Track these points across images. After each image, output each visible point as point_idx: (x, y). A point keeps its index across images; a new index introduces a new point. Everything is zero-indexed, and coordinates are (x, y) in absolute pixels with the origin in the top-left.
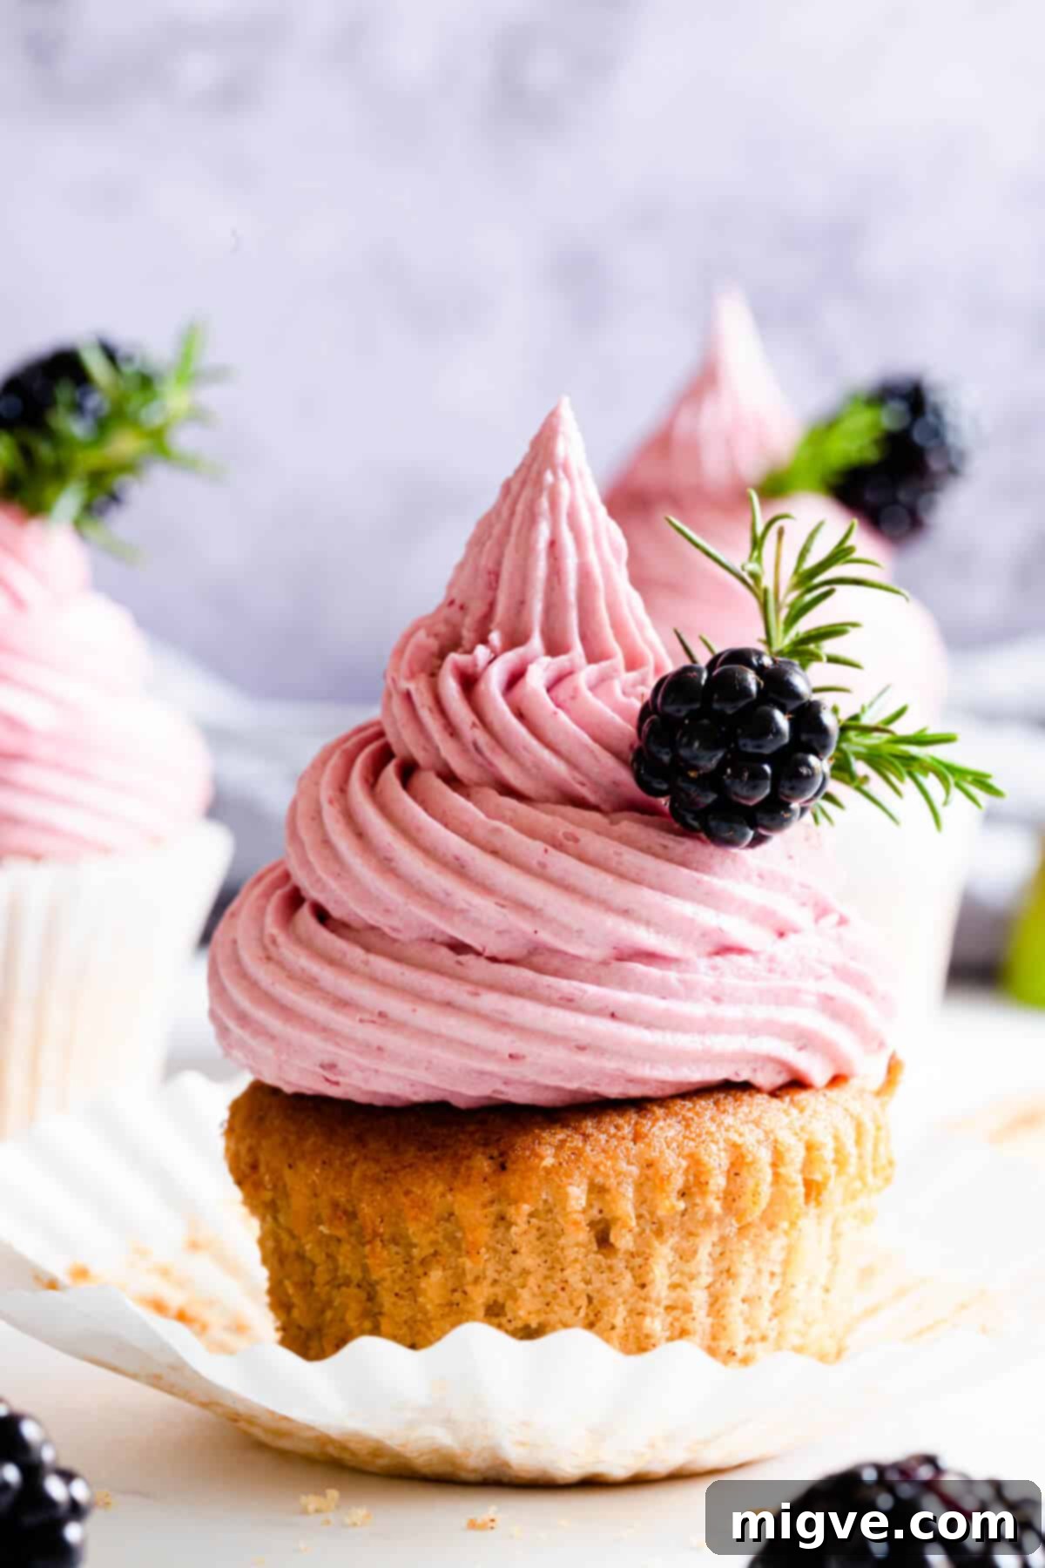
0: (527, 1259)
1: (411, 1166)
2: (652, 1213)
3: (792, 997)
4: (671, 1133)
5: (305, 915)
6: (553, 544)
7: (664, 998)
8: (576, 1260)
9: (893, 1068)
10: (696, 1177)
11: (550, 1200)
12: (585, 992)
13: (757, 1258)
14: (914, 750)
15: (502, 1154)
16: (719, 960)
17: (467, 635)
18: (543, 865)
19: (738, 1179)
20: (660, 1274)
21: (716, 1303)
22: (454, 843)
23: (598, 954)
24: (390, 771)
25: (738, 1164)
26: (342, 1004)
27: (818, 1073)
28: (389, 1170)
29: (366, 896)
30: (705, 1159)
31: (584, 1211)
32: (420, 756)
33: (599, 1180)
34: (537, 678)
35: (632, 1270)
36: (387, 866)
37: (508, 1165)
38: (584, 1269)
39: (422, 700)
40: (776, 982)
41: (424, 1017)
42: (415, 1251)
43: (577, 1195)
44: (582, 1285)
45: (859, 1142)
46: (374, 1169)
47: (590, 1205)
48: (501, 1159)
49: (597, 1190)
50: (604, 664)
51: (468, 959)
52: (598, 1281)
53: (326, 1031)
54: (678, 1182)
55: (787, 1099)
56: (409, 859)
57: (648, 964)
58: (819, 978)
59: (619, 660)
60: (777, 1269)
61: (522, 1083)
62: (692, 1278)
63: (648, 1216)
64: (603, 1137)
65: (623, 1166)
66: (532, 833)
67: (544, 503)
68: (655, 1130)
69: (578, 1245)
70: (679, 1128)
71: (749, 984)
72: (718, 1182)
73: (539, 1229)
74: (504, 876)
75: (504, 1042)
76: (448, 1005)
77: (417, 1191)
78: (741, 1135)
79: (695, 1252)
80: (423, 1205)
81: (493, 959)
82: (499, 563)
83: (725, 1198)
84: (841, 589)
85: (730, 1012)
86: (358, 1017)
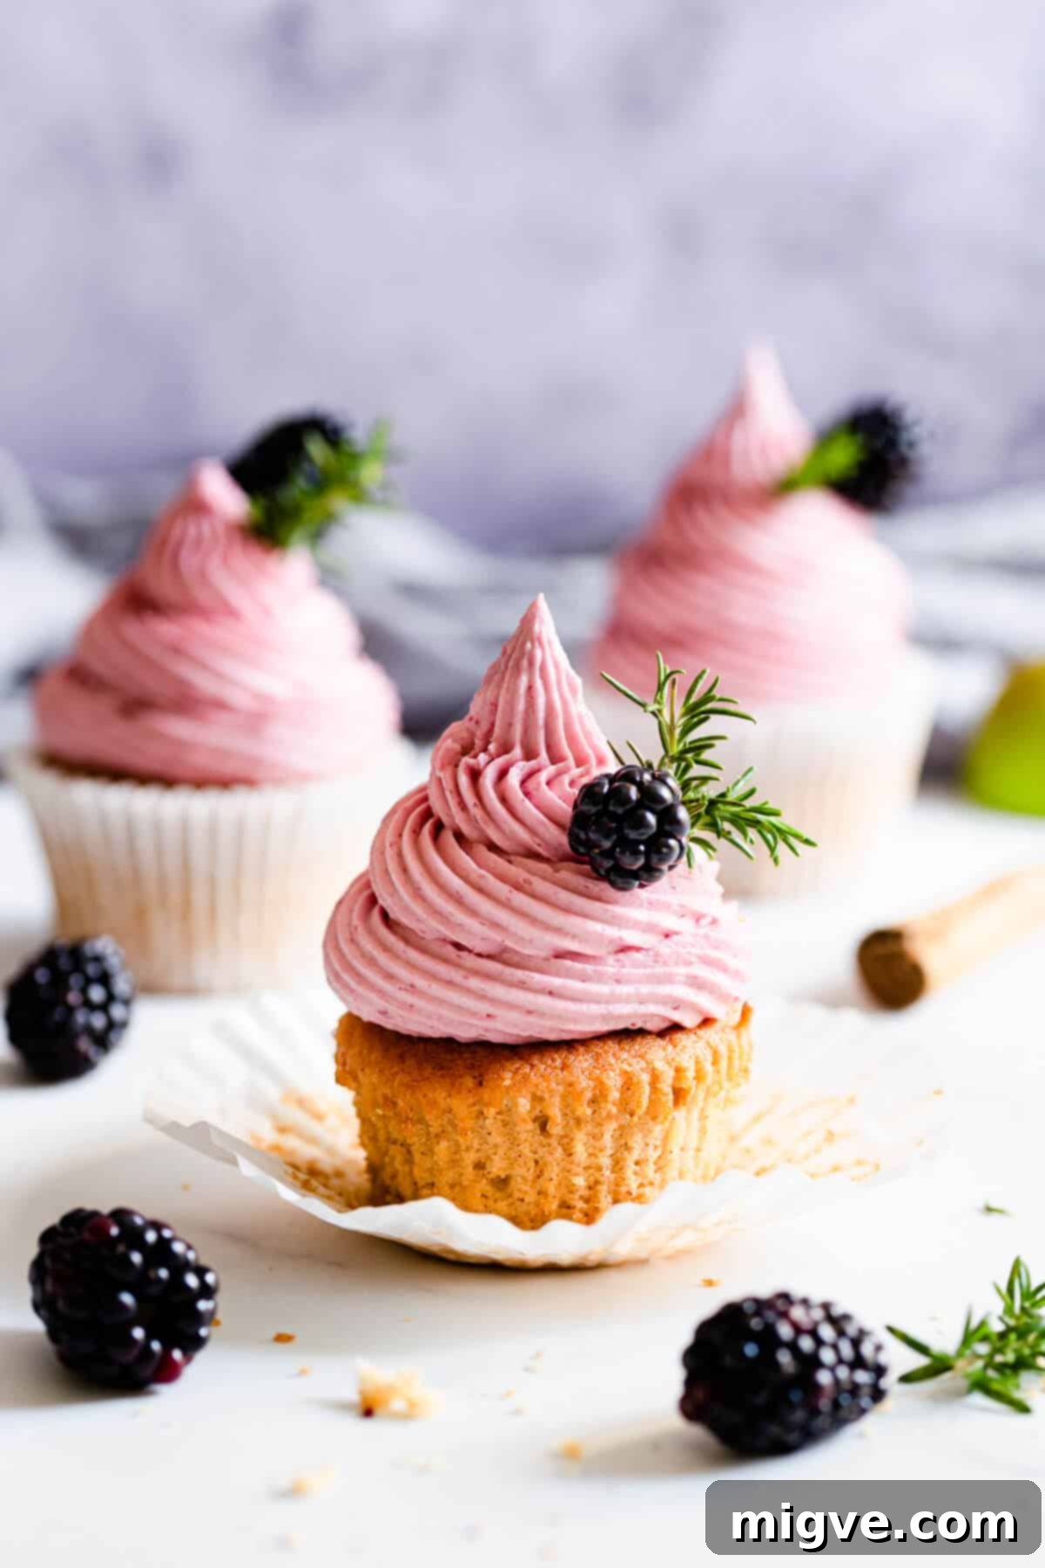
0: (496, 1138)
1: (428, 1079)
2: (573, 1112)
3: (669, 979)
4: (585, 1065)
5: (376, 916)
6: (530, 688)
7: (584, 981)
8: (526, 1140)
9: (746, 1012)
10: (601, 1092)
11: (510, 1104)
12: (532, 978)
13: (645, 1136)
14: (760, 817)
15: (481, 1075)
16: (621, 956)
17: (478, 743)
18: (509, 900)
19: (629, 1093)
20: (580, 1150)
21: (618, 1165)
22: (455, 882)
23: (543, 954)
24: (427, 827)
25: (629, 1084)
26: (390, 977)
27: (689, 1020)
28: (416, 1081)
29: (406, 909)
30: (606, 1081)
31: (530, 1112)
32: (445, 819)
33: (539, 1093)
34: (514, 777)
35: (562, 1145)
36: (417, 894)
37: (484, 1083)
38: (531, 1145)
39: (448, 784)
40: (659, 970)
41: (436, 989)
42: (431, 1129)
43: (524, 1104)
44: (530, 1155)
45: (715, 1062)
46: (406, 1079)
47: (533, 1108)
48: (479, 1079)
49: (537, 1099)
50: (560, 765)
51: (464, 954)
52: (542, 1152)
53: (382, 993)
54: (588, 1095)
55: (667, 1038)
56: (429, 890)
57: (573, 960)
58: (689, 964)
59: (571, 761)
60: (658, 1143)
61: (496, 1030)
62: (601, 1150)
63: (570, 1115)
64: (542, 1067)
65: (553, 1085)
66: (502, 878)
67: (525, 663)
68: (576, 1063)
69: (527, 1131)
70: (591, 1061)
71: (641, 971)
72: (615, 1095)
73: (503, 1121)
74: (485, 906)
75: (484, 1008)
76: (450, 983)
77: (430, 1095)
78: (630, 1065)
79: (602, 1135)
80: (434, 1104)
81: (479, 955)
82: (497, 699)
83: (621, 1104)
84: (713, 718)
85: (624, 990)
86: (398, 986)
